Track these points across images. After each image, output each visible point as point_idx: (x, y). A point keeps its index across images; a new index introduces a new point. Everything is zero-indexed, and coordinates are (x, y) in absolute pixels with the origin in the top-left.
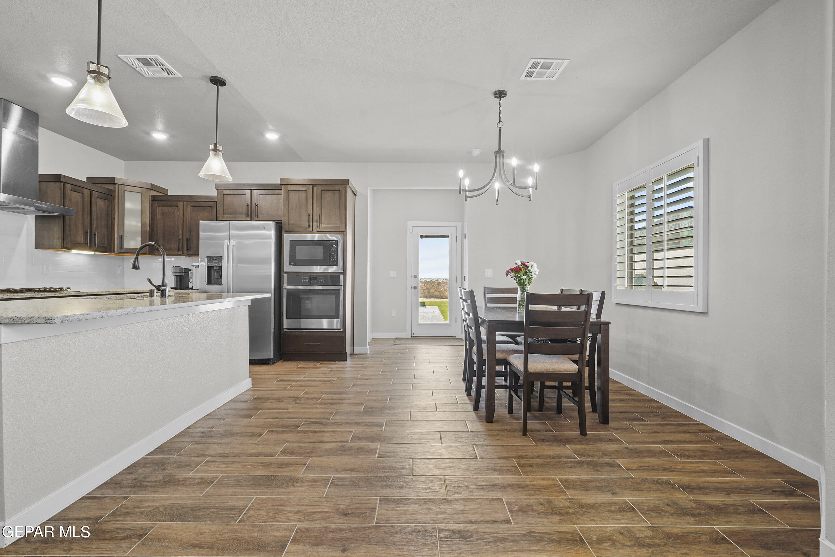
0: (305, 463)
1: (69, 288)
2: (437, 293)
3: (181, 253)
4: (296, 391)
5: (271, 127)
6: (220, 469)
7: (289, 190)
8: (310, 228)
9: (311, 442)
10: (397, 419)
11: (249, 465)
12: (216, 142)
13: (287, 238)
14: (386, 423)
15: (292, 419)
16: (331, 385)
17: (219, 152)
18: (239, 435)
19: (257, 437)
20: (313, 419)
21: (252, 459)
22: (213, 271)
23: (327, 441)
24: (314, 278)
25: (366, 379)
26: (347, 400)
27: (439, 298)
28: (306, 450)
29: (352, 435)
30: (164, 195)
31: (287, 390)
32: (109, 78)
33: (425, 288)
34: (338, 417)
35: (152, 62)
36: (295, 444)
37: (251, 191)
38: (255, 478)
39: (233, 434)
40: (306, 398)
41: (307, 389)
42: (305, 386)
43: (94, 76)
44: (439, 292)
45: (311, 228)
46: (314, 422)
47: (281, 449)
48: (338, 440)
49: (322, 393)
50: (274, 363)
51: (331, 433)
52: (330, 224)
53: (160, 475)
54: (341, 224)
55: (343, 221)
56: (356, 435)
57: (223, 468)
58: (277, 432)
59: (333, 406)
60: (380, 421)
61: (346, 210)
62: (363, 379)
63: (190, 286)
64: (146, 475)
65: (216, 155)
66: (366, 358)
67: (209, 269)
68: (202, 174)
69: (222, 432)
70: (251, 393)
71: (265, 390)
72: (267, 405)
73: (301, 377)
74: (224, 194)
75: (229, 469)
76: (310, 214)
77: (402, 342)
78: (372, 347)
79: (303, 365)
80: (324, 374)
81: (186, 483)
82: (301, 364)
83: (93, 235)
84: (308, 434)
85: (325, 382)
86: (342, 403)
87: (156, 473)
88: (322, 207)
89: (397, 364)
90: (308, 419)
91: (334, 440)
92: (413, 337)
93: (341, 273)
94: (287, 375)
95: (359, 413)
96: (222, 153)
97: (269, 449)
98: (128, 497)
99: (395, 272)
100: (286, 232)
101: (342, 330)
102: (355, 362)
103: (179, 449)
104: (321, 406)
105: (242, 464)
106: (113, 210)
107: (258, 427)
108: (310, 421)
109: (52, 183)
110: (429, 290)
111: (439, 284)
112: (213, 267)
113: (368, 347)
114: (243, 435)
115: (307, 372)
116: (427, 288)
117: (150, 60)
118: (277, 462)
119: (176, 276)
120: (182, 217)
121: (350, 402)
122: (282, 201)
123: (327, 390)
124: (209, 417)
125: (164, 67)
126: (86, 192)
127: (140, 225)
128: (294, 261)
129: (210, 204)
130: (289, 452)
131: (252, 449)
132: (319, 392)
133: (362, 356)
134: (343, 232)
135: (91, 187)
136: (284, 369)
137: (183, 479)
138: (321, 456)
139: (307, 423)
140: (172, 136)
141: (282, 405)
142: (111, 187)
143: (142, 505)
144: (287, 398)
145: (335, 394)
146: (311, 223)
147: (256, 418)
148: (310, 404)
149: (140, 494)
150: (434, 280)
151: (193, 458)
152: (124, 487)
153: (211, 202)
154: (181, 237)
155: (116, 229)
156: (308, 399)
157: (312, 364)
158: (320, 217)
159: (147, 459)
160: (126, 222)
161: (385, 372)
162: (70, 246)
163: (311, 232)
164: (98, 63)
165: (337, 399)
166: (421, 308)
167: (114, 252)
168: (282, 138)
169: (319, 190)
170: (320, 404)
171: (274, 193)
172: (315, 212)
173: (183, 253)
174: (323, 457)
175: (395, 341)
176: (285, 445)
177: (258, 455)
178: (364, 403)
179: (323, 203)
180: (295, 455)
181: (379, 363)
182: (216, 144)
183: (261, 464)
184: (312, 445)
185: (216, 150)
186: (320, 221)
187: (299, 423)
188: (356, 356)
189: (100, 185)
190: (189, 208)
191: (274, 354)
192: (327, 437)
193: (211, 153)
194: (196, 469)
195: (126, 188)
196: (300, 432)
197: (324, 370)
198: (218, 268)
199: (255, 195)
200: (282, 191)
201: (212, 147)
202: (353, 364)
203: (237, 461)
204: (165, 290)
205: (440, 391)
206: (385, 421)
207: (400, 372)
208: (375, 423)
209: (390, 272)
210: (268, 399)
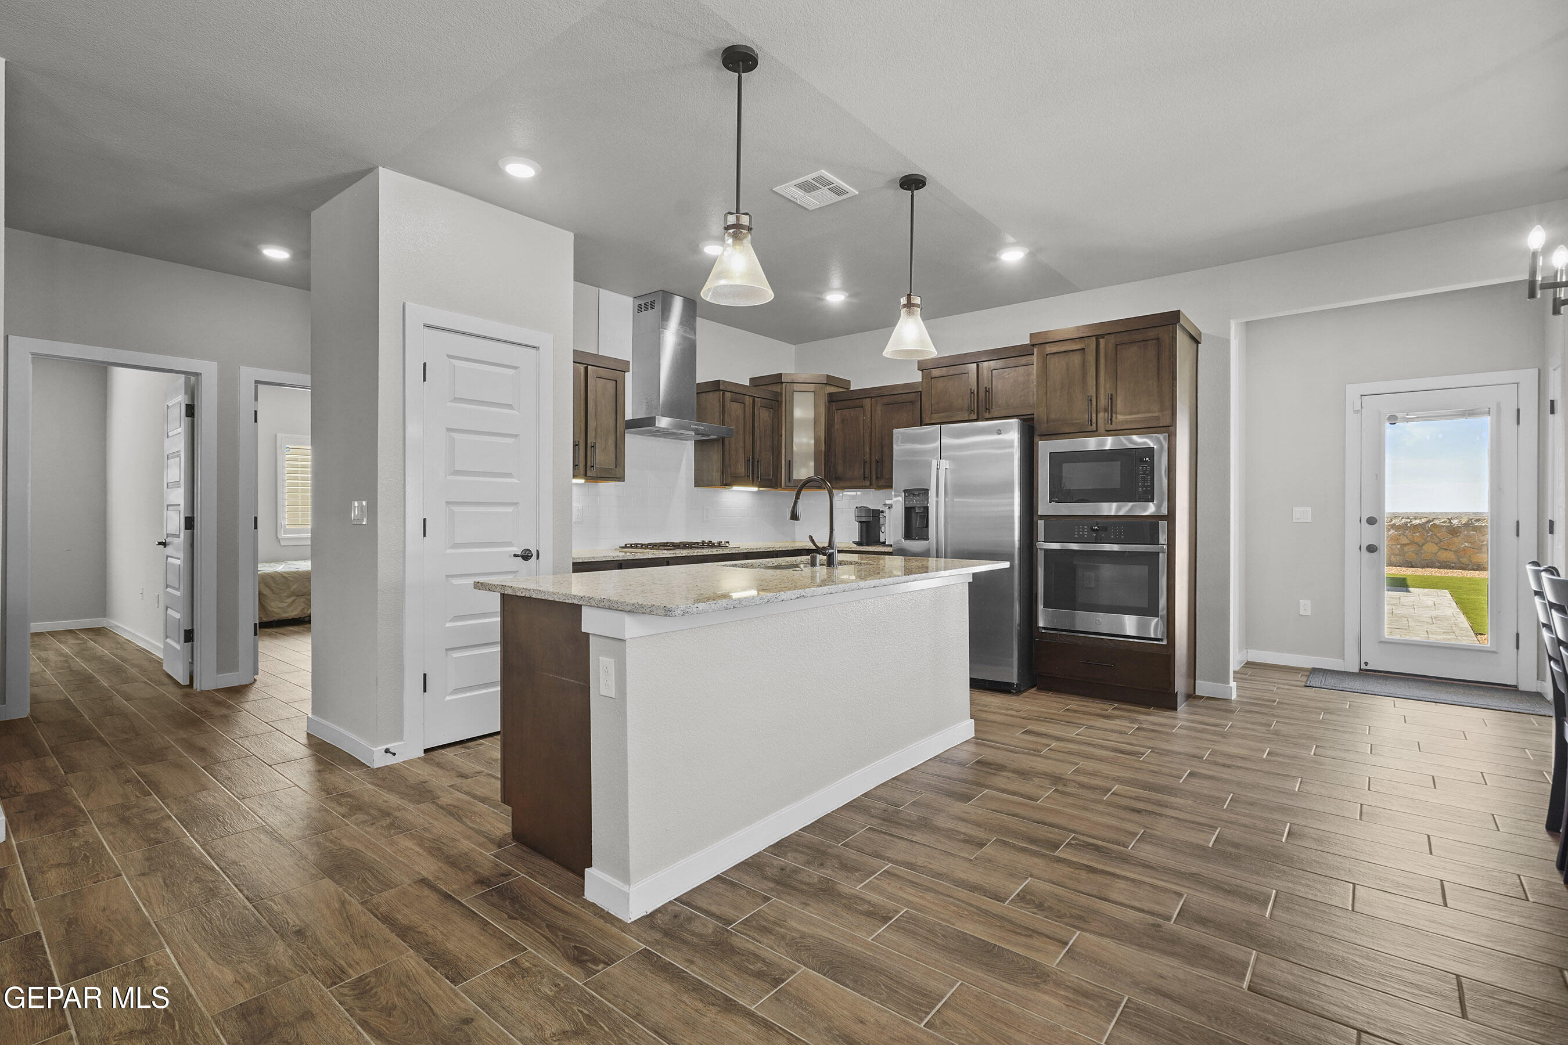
0: (1066, 939)
1: (728, 542)
2: (1444, 556)
3: (868, 483)
4: (1058, 763)
5: (1010, 239)
6: (905, 896)
7: (1047, 355)
8: (1091, 425)
9: (1082, 893)
10: (1310, 897)
11: (955, 905)
12: (911, 292)
13: (1045, 448)
14: (1276, 897)
15: (1046, 824)
16: (1137, 765)
17: (915, 308)
18: (943, 833)
19: (974, 847)
20: (1090, 836)
21: (962, 893)
22: (914, 515)
23: (1118, 900)
24: (1102, 528)
25: (1224, 765)
26: (1173, 808)
27: (1453, 568)
28: (1069, 907)
29: (1181, 903)
30: (842, 390)
31: (1040, 756)
32: (750, 229)
33: (1407, 542)
34: (1148, 848)
35: (816, 184)
36: (1047, 887)
37: (978, 365)
38: (963, 937)
39: (935, 829)
40: (1079, 784)
41: (1083, 764)
42: (1079, 754)
43: (733, 232)
44: (1455, 552)
45: (1094, 425)
46: (1092, 845)
47: (1019, 890)
48: (1146, 905)
49: (1114, 779)
50: (1019, 692)
51: (1129, 883)
52: (1138, 413)
53: (814, 874)
54: (1162, 410)
55: (1167, 403)
56: (1192, 908)
57: (910, 894)
58: (1014, 846)
59: (1135, 817)
60: (1264, 889)
61: (1174, 379)
62: (1216, 764)
63: (882, 540)
64: (796, 867)
65: (909, 313)
66: (1226, 711)
67: (909, 511)
68: (888, 352)
69: (916, 818)
70: (972, 748)
71: (999, 748)
72: (1000, 781)
73: (1073, 733)
74: (933, 376)
75: (920, 901)
76: (1091, 396)
77: (1330, 681)
78: (1245, 685)
79: (1077, 705)
80: (1121, 733)
81: (850, 903)
82: (1074, 703)
83: (756, 464)
84: (1077, 871)
85: (1122, 752)
86: (1160, 815)
87: (811, 869)
88: (1118, 379)
89: (1316, 739)
90: (1080, 834)
91: (1136, 904)
92: (1366, 673)
93: (1163, 517)
94: (1043, 723)
95: (1201, 852)
96: (919, 309)
97: (994, 880)
98: (769, 899)
99: (1309, 509)
100: (1043, 437)
101: (1165, 642)
102: (1197, 717)
103: (847, 833)
104: (1111, 810)
105: (942, 897)
106: (780, 423)
107: (978, 825)
108: (1084, 842)
109: (711, 394)
110: (1421, 546)
111: (1454, 531)
112: (914, 507)
113: (1233, 684)
114: (950, 834)
115: (1082, 722)
116: (1413, 543)
117: (813, 182)
118: (1007, 915)
119: (860, 522)
120: (869, 425)
121: (1181, 817)
122: (1034, 377)
123: (1127, 774)
124: (899, 783)
125: (833, 185)
126: (748, 400)
127: (813, 442)
128: (1058, 494)
129: (912, 397)
130: (1034, 901)
131: (963, 871)
132: (1108, 774)
133: (1219, 704)
134: (1169, 429)
135: (755, 392)
136: (1036, 708)
137: (846, 894)
138: (1102, 935)
139: (1077, 844)
140: (853, 295)
141: (1027, 788)
142: (776, 388)
143: (785, 921)
144: (1041, 774)
145: (1144, 788)
146: (1094, 415)
147: (975, 804)
148: (1085, 799)
149: (785, 901)
150: (1437, 522)
151: (866, 858)
152: (765, 878)
153: (911, 395)
154: (868, 460)
155: (783, 451)
156: (1082, 786)
157: (1095, 705)
158: (1114, 402)
159: (801, 837)
160: (796, 440)
161: (1277, 755)
162: (729, 481)
163: (1094, 433)
164: (738, 211)
165: (1148, 801)
166: (1390, 595)
167: (781, 487)
168: (1032, 255)
169: (1110, 345)
170: (1109, 804)
171: (1020, 364)
172: (1102, 391)
173: (871, 485)
174: (1108, 940)
175: (1308, 677)
176: (1028, 881)
177: (974, 888)
178: (1217, 828)
179: (1118, 371)
180: (1046, 914)
181: (1263, 729)
182: (909, 296)
183: (978, 912)
184: (1083, 900)
185: (910, 305)
186: (1114, 409)
187: (1059, 838)
188: (1201, 702)
189: (764, 387)
190: (879, 408)
191: (1020, 675)
192: (1119, 891)
193: (902, 312)
194: (867, 881)
195: (796, 387)
196: (1060, 860)
197: (1122, 724)
198: (922, 509)
199: (985, 372)
200: (1035, 358)
201: (903, 301)
202: (1193, 721)
203: (935, 890)
204: (832, 554)
205: (1459, 844)
206: (1274, 891)
207: (1322, 764)
208: (1247, 889)
209: (1295, 509)
210: (1001, 768)
